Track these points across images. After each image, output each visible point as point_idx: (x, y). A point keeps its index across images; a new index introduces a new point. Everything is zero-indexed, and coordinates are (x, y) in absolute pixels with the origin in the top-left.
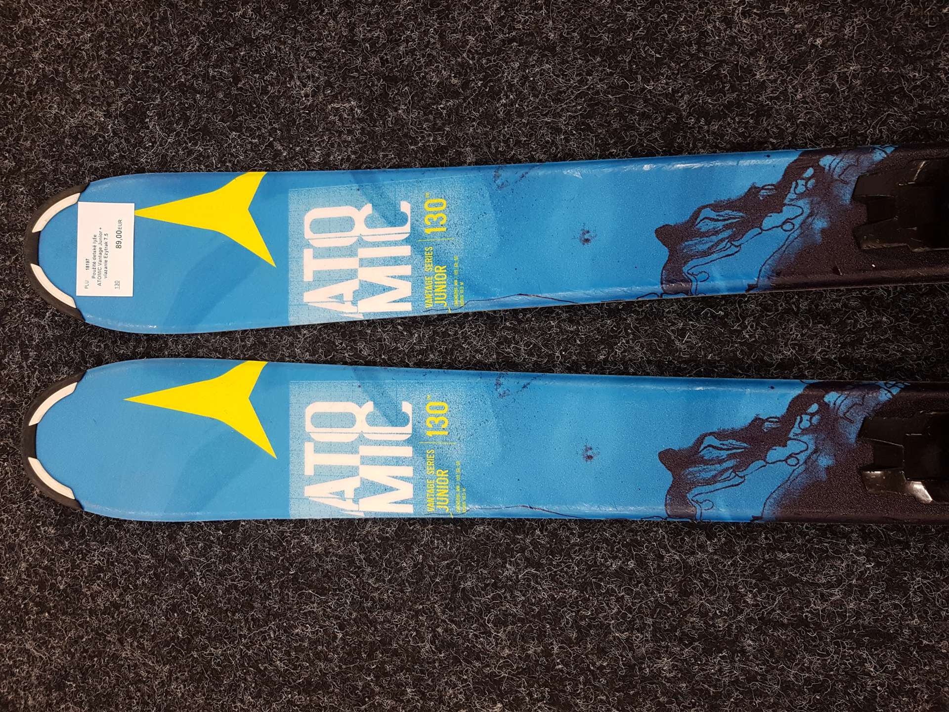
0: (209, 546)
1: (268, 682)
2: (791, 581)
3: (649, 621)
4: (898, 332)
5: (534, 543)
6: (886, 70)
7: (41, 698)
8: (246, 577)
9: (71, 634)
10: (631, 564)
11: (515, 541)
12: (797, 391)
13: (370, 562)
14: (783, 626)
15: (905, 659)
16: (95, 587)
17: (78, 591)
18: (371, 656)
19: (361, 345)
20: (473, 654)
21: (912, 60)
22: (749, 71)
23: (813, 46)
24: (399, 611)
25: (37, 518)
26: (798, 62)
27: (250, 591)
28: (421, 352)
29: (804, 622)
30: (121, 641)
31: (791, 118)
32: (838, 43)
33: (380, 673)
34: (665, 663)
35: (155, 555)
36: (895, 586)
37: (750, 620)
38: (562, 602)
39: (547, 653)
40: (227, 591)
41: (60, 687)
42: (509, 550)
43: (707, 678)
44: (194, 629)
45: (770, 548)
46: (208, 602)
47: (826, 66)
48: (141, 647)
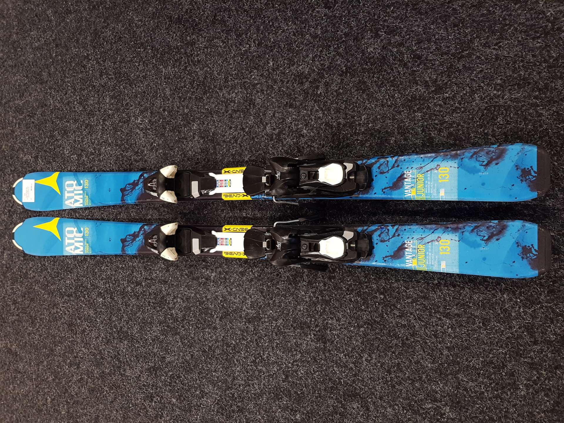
0: (51, 262)
1: (62, 294)
2: (150, 269)
3: (127, 279)
4: (168, 212)
5: (107, 261)
6: (167, 152)
7: (21, 299)
8: (57, 269)
9: (26, 284)
10: (124, 266)
11: (104, 261)
12: (141, 226)
13: (80, 266)
14: (149, 280)
15: (169, 288)
16: (31, 272)
17: (27, 273)
18: (80, 288)
19: (77, 214)
20: (97, 287)
21: (171, 150)
22: (143, 151)
23: (154, 146)
24: (84, 277)
25: (20, 255)
26: (152, 149)
27: (58, 273)
28: (87, 216)
29: (152, 279)
30: (35, 285)
31: (151, 162)
32: (159, 145)
33: (81, 292)
34: (129, 288)
35: (41, 264)
36: (168, 271)
37: (144, 278)
38: (112, 275)
39: (109, 286)
40: (54, 273)
41: (25, 297)
42: (103, 263)
43: (136, 292)
44: (48, 282)
45: (147, 262)
46: (51, 275)
47: (157, 151)
48: (39, 287)
